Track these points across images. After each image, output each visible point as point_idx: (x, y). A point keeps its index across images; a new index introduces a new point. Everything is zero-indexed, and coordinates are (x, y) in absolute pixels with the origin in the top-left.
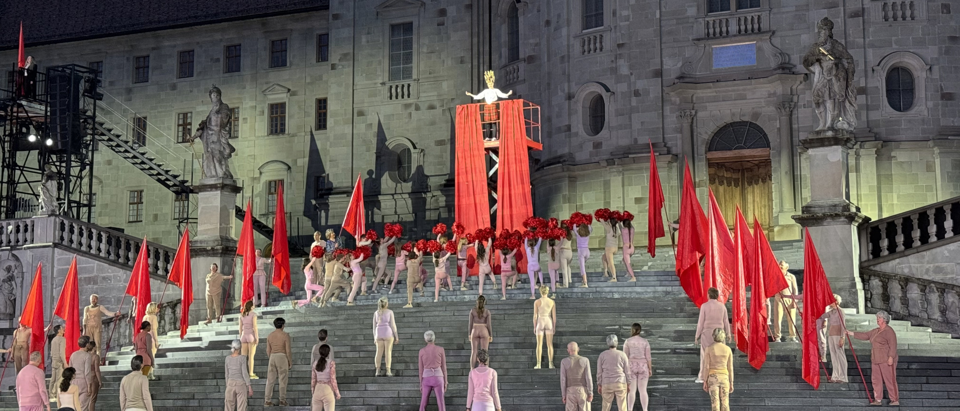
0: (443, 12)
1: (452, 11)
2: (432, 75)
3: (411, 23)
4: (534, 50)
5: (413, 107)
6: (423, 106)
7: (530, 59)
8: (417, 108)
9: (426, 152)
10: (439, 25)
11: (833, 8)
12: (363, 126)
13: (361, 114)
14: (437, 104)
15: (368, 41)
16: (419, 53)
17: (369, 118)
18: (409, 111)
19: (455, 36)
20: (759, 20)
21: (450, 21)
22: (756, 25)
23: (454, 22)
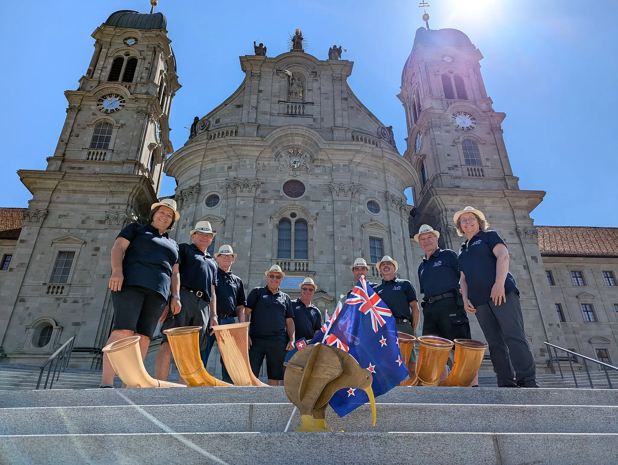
0: (97, 249)
1: (103, 249)
2: (81, 283)
3: (74, 252)
5: (62, 300)
9: (64, 329)
11: (348, 264)
12: (22, 308)
13: (23, 300)
14: (80, 300)
15: (41, 258)
16: (75, 269)
17: (28, 304)
18: (58, 302)
19: (102, 263)
20: (307, 265)
21: (101, 254)
22: (305, 267)
23: (103, 255)
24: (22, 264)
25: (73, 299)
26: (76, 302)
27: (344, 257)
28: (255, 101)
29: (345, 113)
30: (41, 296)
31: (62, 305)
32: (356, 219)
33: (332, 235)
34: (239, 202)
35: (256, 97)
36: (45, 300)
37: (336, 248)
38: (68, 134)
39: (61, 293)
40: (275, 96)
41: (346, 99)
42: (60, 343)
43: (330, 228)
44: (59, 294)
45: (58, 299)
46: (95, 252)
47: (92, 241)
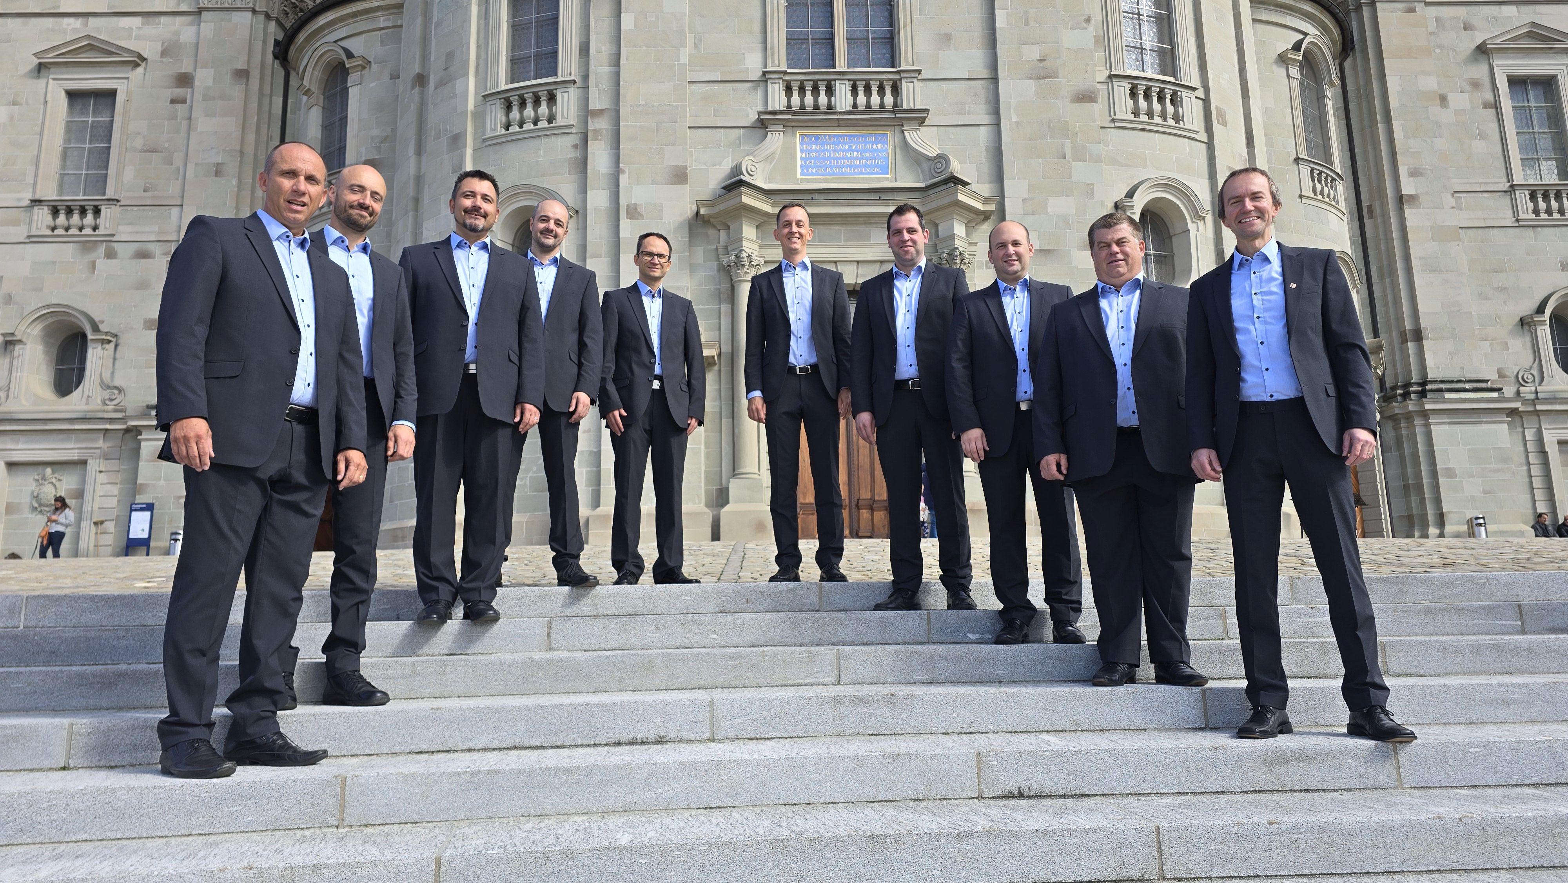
0: (185, 80)
1: (204, 78)
2: (149, 194)
3: (113, 93)
4: (378, 149)
5: (102, 250)
6: (125, 252)
8: (110, 255)
9: (121, 341)
10: (173, 101)
11: (1045, 78)
14: (155, 250)
15: (12, 118)
16: (126, 148)
18: (91, 257)
19: (204, 124)
20: (896, 90)
21: (198, 96)
22: (889, 99)
23: (206, 98)
25: (132, 248)
26: (143, 255)
27: (1032, 53)
30: (32, 239)
31: (103, 264)
36: (46, 251)
39: (95, 228)
42: (117, 383)
44: (87, 231)
45: (87, 246)
46: (179, 92)
47: (164, 53)
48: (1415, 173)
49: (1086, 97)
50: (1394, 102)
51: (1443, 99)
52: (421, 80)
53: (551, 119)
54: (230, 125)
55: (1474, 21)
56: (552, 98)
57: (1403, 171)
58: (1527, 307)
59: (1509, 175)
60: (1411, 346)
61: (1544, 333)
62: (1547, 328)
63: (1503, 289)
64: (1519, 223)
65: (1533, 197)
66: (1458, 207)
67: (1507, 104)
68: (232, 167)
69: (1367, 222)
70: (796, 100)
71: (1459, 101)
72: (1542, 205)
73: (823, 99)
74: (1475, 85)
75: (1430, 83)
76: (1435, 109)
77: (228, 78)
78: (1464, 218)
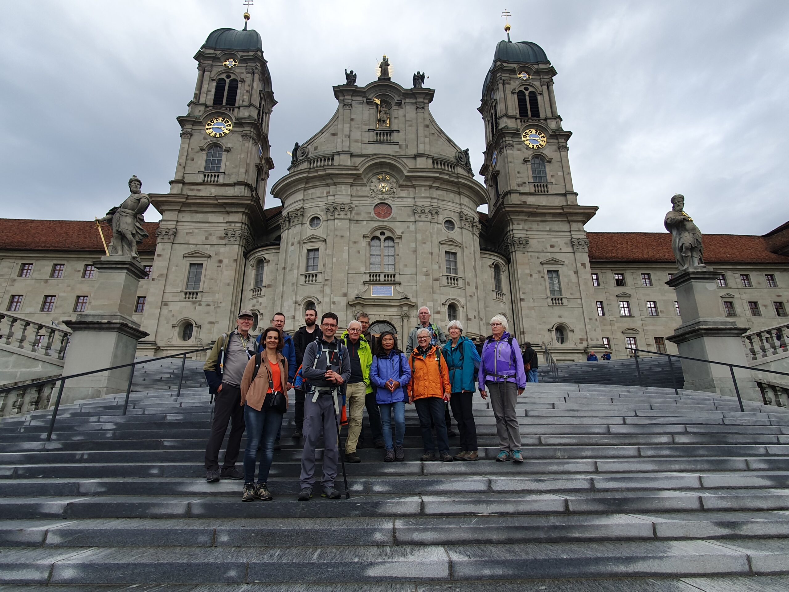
0: (221, 261)
1: (226, 261)
2: (211, 290)
3: (202, 264)
4: (271, 282)
5: (198, 304)
6: (203, 304)
7: (269, 286)
8: (200, 305)
9: (202, 327)
10: (217, 267)
11: (427, 275)
12: (167, 311)
13: (166, 305)
14: (212, 304)
15: (176, 270)
16: (205, 278)
17: (171, 307)
18: (195, 306)
19: (226, 273)
20: (394, 276)
21: (224, 266)
22: (393, 279)
23: (226, 266)
24: (162, 275)
25: (206, 303)
26: (208, 305)
27: (425, 270)
28: (348, 129)
29: (427, 140)
30: (181, 301)
31: (198, 308)
32: (435, 236)
33: (415, 251)
34: (337, 224)
35: (348, 125)
36: (184, 304)
37: (418, 262)
38: (184, 158)
39: (196, 298)
40: (366, 124)
41: (427, 126)
42: (200, 337)
43: (413, 245)
44: (194, 299)
45: (194, 303)
46: (219, 264)
47: (216, 255)
48: (524, 293)
49: (437, 280)
50: (519, 276)
51: (531, 275)
52: (284, 268)
53: (316, 281)
54: (232, 273)
55: (539, 256)
56: (316, 276)
57: (521, 293)
58: (550, 327)
59: (547, 294)
60: (522, 335)
61: (554, 333)
62: (554, 332)
63: (545, 322)
64: (549, 306)
65: (552, 300)
66: (534, 302)
67: (546, 277)
68: (232, 284)
69: (514, 304)
70: (372, 278)
71: (535, 276)
72: (554, 301)
73: (378, 278)
74: (539, 272)
75: (528, 271)
76: (529, 278)
77: (232, 261)
78: (536, 304)
